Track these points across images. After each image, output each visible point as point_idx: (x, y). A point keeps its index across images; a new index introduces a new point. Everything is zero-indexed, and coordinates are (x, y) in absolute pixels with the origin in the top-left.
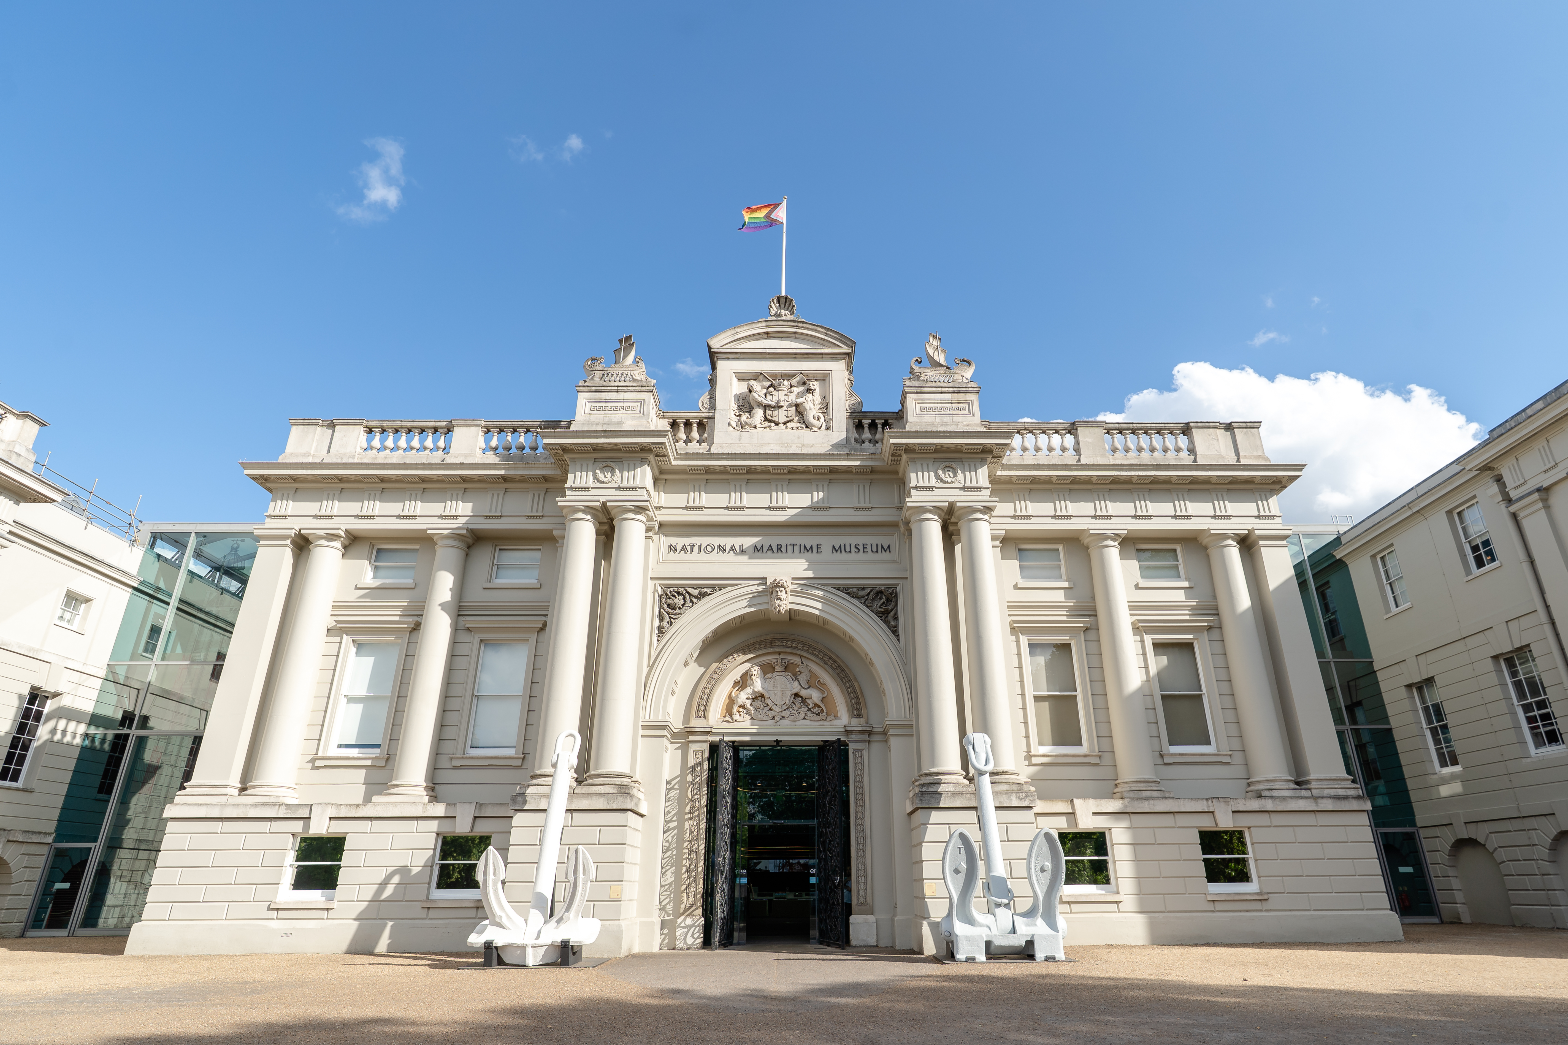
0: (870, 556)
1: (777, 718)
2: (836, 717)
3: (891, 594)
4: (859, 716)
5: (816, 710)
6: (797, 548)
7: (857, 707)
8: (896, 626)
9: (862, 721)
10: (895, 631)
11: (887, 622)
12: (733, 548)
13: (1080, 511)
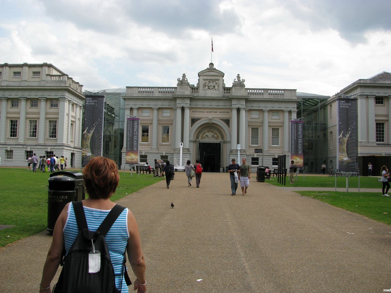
0: (225, 114)
1: (210, 139)
2: (219, 139)
3: (229, 120)
4: (223, 139)
5: (216, 138)
6: (213, 112)
10: (229, 127)
11: (228, 125)
12: (203, 112)
13: (262, 106)
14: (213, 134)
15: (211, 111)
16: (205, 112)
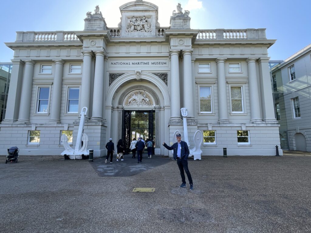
0: (161, 65)
1: (138, 105)
2: (152, 105)
3: (166, 75)
4: (158, 104)
5: (148, 103)
6: (143, 63)
7: (158, 102)
8: (167, 83)
9: (158, 106)
10: (166, 84)
11: (164, 82)
12: (127, 63)
13: (215, 53)
14: (143, 97)
15: (139, 61)
16: (131, 63)
